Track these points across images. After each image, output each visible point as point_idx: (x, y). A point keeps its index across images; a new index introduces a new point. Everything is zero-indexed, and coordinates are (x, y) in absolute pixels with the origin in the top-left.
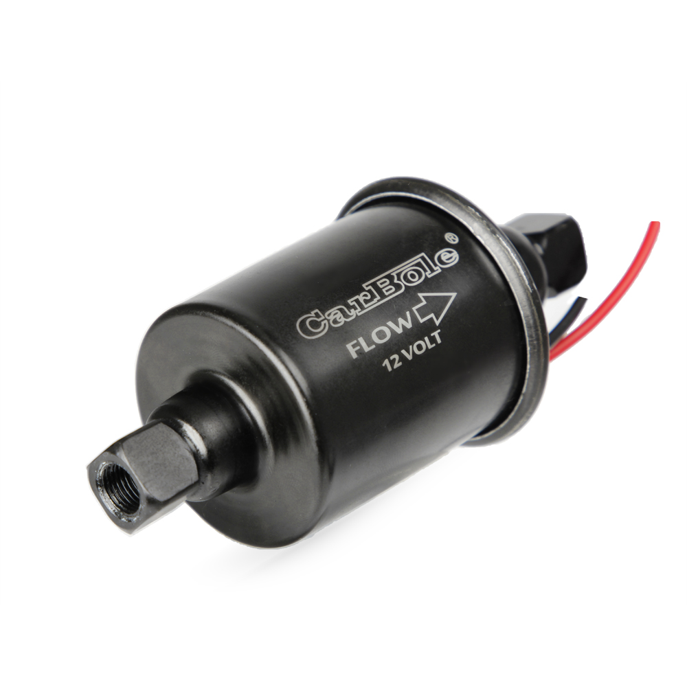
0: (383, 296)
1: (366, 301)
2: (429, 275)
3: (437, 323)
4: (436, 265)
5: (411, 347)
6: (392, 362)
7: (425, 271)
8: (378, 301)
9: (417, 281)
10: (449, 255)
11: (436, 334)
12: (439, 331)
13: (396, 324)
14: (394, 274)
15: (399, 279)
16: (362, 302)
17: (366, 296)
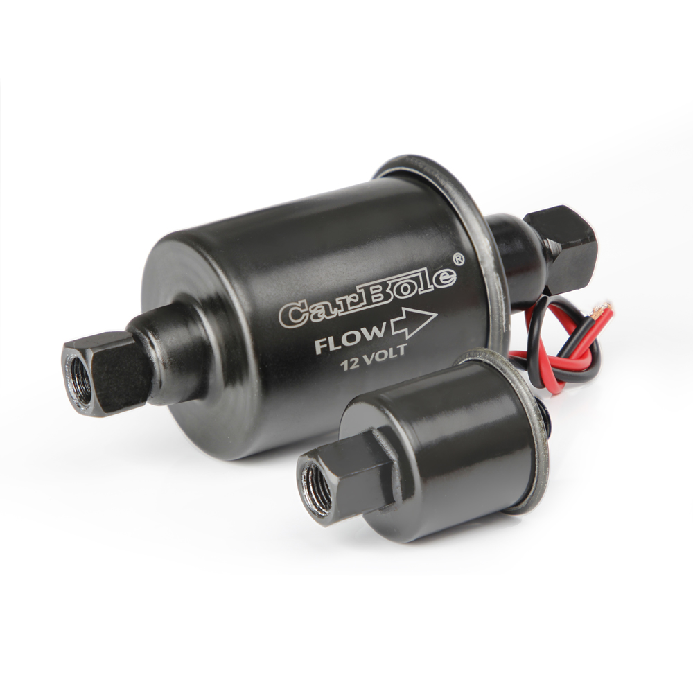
0: (369, 302)
1: (352, 304)
2: (421, 291)
3: (408, 337)
4: (431, 283)
5: (374, 354)
6: (350, 364)
7: (419, 286)
8: (364, 306)
10: (448, 276)
11: (402, 347)
12: (406, 344)
13: (370, 331)
14: (390, 283)
15: (392, 289)
16: (348, 303)
17: (354, 298)
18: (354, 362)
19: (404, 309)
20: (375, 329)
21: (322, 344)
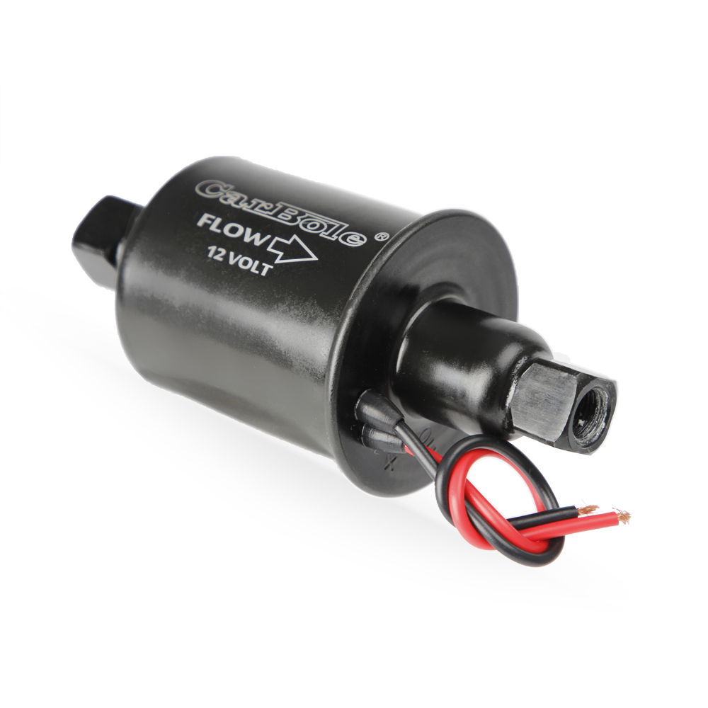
0: (275, 215)
1: (262, 209)
2: (323, 234)
3: (278, 261)
4: (338, 235)
5: (240, 256)
6: (217, 253)
7: (326, 231)
8: (268, 215)
9: (309, 230)
10: (358, 239)
11: (267, 267)
12: (272, 267)
13: (253, 234)
14: (307, 215)
15: (302, 219)
16: (260, 206)
17: (268, 206)
18: (220, 252)
19: (295, 237)
20: (257, 236)
21: (209, 219)
